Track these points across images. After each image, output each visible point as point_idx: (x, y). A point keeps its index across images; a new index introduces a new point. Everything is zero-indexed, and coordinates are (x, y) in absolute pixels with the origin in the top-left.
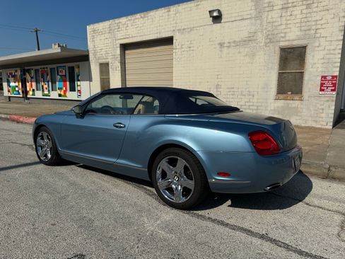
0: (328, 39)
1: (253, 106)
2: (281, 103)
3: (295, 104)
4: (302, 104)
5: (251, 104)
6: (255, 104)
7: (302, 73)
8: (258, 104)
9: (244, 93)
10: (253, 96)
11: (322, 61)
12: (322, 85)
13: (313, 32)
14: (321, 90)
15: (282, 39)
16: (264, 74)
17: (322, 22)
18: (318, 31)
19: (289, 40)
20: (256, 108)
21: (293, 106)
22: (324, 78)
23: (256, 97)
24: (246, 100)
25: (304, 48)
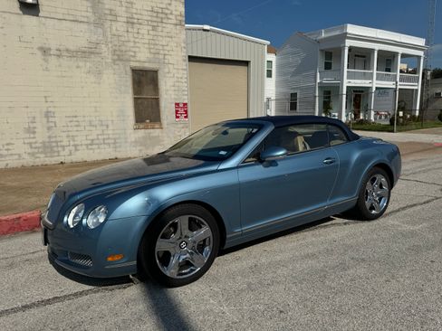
0: (175, 67)
1: (109, 139)
2: (141, 133)
3: (156, 132)
4: (162, 133)
5: (105, 137)
6: (111, 136)
7: (157, 100)
8: (114, 136)
9: (93, 123)
10: (107, 126)
11: (173, 88)
12: (177, 112)
13: (161, 57)
14: (177, 117)
15: (132, 59)
16: (116, 98)
17: (168, 48)
18: (166, 57)
19: (139, 61)
20: (113, 141)
21: (154, 135)
22: (177, 104)
23: (111, 128)
24: (99, 132)
25: (155, 72)
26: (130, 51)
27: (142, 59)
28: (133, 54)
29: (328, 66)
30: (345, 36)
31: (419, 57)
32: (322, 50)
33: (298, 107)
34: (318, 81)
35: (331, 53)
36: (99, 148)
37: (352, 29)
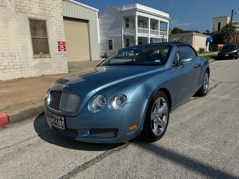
0: (57, 19)
1: (16, 65)
2: (38, 61)
3: (47, 60)
4: (51, 60)
5: (14, 64)
6: (18, 63)
7: (46, 40)
8: (20, 63)
9: (5, 55)
10: (15, 57)
11: (56, 32)
12: (59, 47)
13: (48, 12)
14: (60, 50)
15: (28, 12)
16: (20, 38)
17: (51, 7)
18: (50, 12)
19: (34, 14)
20: (19, 67)
21: (46, 62)
22: (59, 42)
23: (17, 57)
24: (10, 61)
25: (44, 22)
26: (27, 6)
27: (36, 13)
28: (29, 9)
29: (127, 26)
30: (135, 10)
31: (167, 23)
32: (124, 17)
33: (113, 48)
34: (123, 33)
35: (128, 19)
36: (10, 72)
37: (139, 6)
